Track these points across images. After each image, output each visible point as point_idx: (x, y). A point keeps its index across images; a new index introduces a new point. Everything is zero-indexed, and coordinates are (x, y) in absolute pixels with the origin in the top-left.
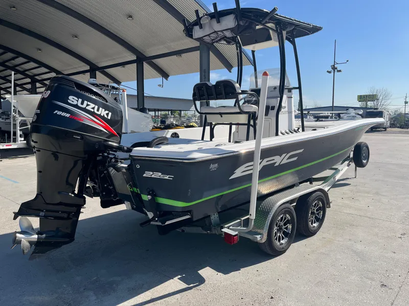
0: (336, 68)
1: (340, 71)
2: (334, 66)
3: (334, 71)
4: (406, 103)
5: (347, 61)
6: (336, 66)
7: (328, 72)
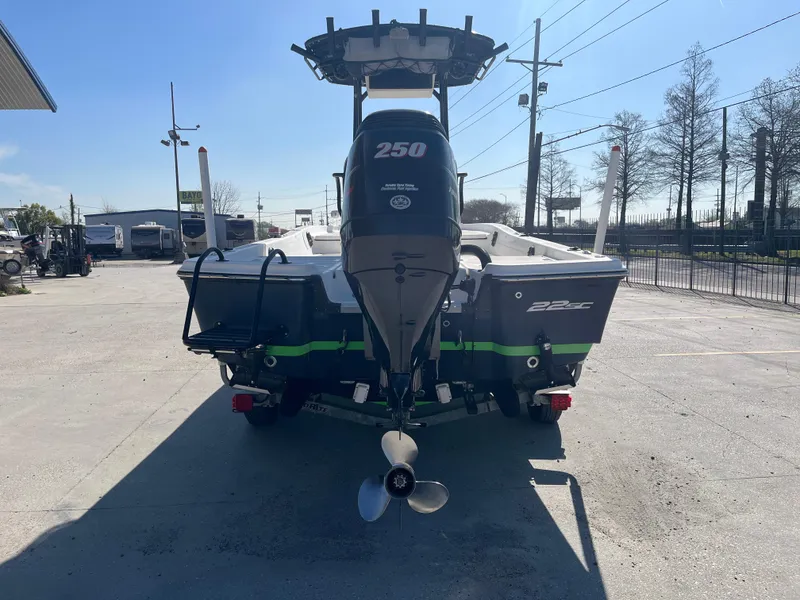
0: (179, 138)
1: (186, 143)
2: (174, 131)
3: (175, 142)
4: (260, 207)
5: (198, 126)
6: (178, 132)
7: (163, 142)
